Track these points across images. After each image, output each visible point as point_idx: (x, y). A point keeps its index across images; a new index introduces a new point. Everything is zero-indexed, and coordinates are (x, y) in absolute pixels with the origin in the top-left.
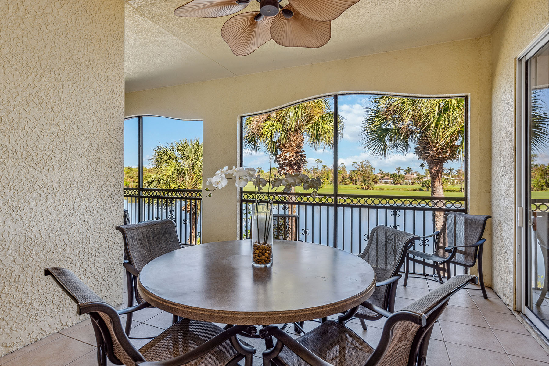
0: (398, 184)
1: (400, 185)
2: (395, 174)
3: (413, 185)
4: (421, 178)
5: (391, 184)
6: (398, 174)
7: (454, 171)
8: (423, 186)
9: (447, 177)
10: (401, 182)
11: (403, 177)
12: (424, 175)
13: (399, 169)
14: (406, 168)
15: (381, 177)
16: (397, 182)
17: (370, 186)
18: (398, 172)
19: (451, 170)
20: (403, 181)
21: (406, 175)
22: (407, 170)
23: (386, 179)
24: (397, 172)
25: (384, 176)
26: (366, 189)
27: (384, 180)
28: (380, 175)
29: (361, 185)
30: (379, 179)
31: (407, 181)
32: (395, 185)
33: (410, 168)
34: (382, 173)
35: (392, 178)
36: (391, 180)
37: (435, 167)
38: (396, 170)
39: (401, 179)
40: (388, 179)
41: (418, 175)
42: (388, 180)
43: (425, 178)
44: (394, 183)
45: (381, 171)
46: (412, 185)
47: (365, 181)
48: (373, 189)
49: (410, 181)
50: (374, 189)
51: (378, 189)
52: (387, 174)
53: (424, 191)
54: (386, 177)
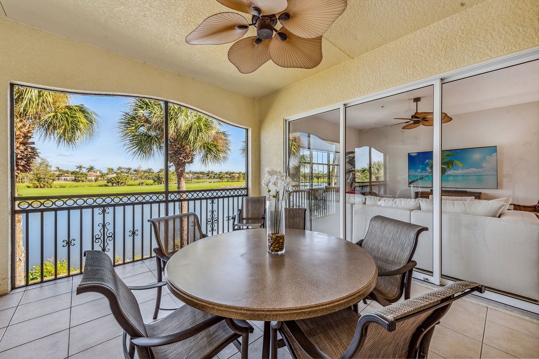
0: (81, 181)
1: (83, 182)
2: (76, 172)
3: (97, 182)
4: (104, 176)
5: (72, 181)
6: (80, 172)
7: (132, 170)
8: (108, 182)
9: (127, 175)
10: (84, 179)
11: (85, 175)
12: (106, 172)
13: (81, 167)
14: (88, 166)
15: (59, 174)
16: (79, 179)
17: (46, 184)
18: (80, 170)
19: (129, 169)
20: (86, 178)
21: (89, 173)
22: (90, 169)
23: (66, 176)
24: (78, 170)
25: (61, 173)
26: (41, 187)
27: (63, 178)
28: (57, 173)
29: (34, 184)
30: (57, 177)
31: (90, 178)
32: (77, 182)
33: (93, 167)
34: (60, 171)
35: (73, 176)
36: (72, 178)
37: (181, 168)
38: (78, 168)
39: (84, 177)
40: (68, 176)
41: (100, 173)
42: (68, 178)
43: (108, 175)
44: (75, 180)
45: (58, 168)
46: (95, 181)
47: (39, 178)
48: (51, 187)
49: (93, 178)
50: (53, 187)
51: (58, 186)
52: (67, 172)
53: (109, 186)
54: (66, 175)
